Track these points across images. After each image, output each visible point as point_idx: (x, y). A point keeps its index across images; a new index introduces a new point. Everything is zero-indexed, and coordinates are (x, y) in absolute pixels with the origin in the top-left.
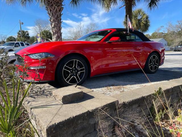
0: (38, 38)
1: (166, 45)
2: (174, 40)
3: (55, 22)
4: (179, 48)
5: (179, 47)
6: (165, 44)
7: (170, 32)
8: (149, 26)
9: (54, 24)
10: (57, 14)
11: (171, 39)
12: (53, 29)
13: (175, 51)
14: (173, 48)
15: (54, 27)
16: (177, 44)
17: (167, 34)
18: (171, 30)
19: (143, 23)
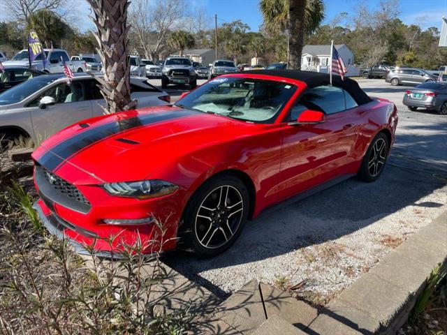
0: (33, 42)
1: (351, 61)
2: (369, 52)
3: (111, 27)
4: (379, 70)
5: (380, 68)
6: (349, 60)
7: (361, 29)
8: (323, 17)
9: (108, 33)
10: (117, 5)
11: (362, 46)
12: (106, 47)
13: (370, 77)
14: (367, 70)
15: (108, 44)
16: (375, 61)
17: (354, 34)
18: (365, 25)
19: (308, 10)
